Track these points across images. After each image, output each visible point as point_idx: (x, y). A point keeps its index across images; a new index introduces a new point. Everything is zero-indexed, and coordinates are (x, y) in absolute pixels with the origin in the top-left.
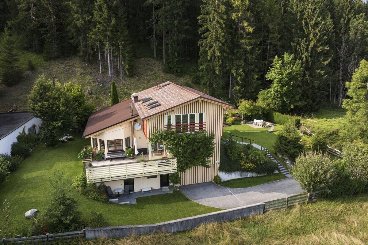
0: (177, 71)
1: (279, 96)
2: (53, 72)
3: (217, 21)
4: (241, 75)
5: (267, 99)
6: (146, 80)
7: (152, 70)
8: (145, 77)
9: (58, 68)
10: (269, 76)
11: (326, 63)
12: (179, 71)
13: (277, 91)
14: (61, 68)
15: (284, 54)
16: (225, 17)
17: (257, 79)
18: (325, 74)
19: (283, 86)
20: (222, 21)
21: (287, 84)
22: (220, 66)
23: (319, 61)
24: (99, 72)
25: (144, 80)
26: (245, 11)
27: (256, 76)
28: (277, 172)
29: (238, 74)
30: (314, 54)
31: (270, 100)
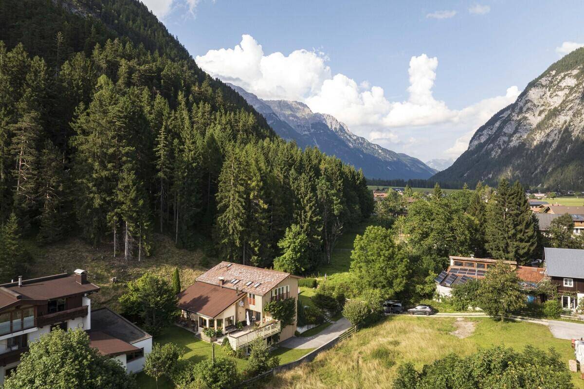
0: (190, 245)
1: (293, 262)
2: (56, 260)
3: (238, 200)
4: (258, 245)
5: (283, 265)
6: (164, 259)
7: (165, 247)
8: (162, 256)
9: (61, 255)
10: (280, 244)
11: (320, 229)
12: (192, 246)
13: (292, 258)
14: (64, 255)
15: (291, 225)
16: (245, 196)
17: (270, 248)
18: (321, 239)
19: (297, 252)
20: (242, 200)
21: (300, 251)
22: (240, 239)
23: (315, 228)
24: (112, 256)
25: (162, 259)
26: (259, 191)
27: (269, 246)
28: (325, 321)
29: (256, 246)
30: (312, 223)
31: (286, 266)
